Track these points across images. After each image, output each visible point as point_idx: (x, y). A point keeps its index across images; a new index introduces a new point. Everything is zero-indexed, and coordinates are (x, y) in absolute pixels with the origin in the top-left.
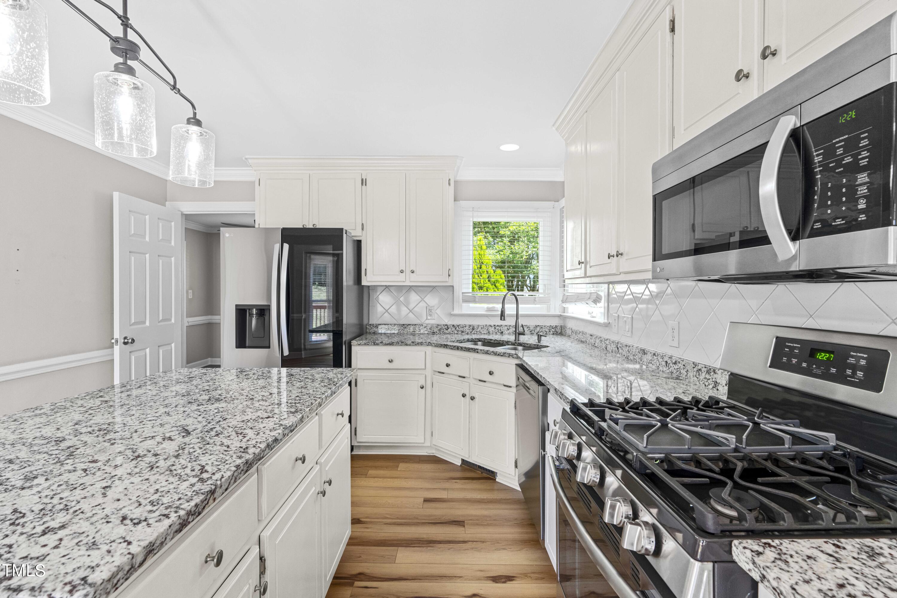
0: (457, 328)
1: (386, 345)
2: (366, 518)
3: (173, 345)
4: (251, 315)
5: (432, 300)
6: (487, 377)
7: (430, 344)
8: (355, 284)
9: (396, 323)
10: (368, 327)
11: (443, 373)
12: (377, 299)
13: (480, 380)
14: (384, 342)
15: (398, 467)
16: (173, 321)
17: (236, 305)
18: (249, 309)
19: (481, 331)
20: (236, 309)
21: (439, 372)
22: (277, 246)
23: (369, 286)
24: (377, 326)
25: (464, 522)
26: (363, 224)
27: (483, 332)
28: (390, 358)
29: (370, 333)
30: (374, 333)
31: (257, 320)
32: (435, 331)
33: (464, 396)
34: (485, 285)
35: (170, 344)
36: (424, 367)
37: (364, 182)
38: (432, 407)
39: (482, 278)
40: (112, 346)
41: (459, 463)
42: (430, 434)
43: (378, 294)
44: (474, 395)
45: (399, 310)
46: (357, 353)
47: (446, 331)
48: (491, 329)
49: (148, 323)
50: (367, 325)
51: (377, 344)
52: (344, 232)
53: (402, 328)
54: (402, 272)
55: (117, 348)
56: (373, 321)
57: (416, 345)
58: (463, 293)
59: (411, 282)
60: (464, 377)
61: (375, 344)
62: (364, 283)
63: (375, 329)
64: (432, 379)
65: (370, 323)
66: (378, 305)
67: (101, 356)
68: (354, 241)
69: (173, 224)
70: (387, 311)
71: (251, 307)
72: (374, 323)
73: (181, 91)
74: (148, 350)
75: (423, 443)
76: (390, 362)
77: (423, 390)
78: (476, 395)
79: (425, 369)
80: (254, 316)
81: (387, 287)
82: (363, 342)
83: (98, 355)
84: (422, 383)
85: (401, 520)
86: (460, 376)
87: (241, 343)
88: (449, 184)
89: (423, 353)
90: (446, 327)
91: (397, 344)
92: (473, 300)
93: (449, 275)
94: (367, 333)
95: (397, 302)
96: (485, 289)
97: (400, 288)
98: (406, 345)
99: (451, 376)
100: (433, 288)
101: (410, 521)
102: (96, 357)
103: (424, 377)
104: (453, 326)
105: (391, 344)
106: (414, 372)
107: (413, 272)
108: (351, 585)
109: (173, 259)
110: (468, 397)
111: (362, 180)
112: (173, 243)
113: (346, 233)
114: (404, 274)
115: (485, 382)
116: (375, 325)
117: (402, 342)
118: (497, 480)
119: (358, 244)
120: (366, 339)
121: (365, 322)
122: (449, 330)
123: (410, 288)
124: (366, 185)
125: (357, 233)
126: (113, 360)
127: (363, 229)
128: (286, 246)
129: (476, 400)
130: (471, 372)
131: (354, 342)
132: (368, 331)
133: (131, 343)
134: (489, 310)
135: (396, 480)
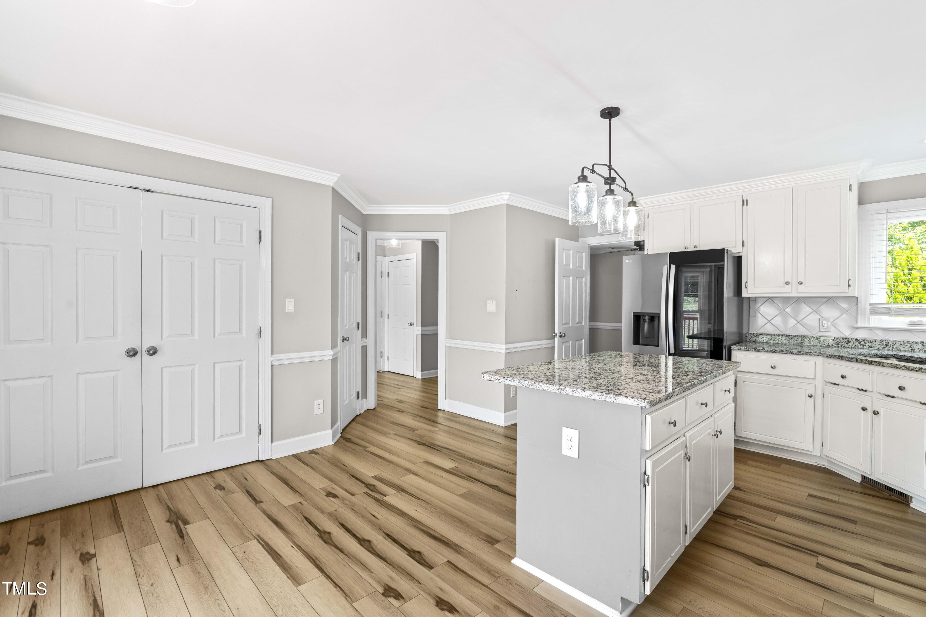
0: (863, 343)
1: (768, 352)
2: (746, 489)
3: (583, 341)
4: (644, 320)
5: (828, 312)
6: (898, 393)
7: (820, 355)
8: (734, 296)
9: (780, 333)
10: (748, 336)
11: (838, 385)
12: (758, 310)
13: (886, 395)
14: (766, 349)
15: (780, 466)
16: (583, 324)
17: (633, 313)
18: (643, 316)
19: (900, 347)
20: (634, 316)
21: (832, 383)
22: (666, 268)
23: (749, 298)
24: (758, 335)
25: (856, 521)
26: (743, 242)
27: (902, 349)
28: (773, 364)
29: (750, 342)
30: (755, 342)
31: (649, 324)
32: (830, 344)
33: (864, 409)
34: (917, 295)
35: (581, 340)
36: (813, 377)
37: (745, 203)
38: (823, 417)
39: (911, 286)
40: (553, 338)
41: (858, 480)
42: (820, 444)
43: (759, 305)
44: (877, 410)
45: (785, 322)
46: (737, 356)
47: (846, 345)
48: (915, 347)
49: (571, 325)
50: (746, 334)
51: (759, 351)
52: (725, 251)
53: (788, 338)
54: (787, 283)
55: (556, 339)
56: (753, 330)
57: (803, 354)
58: (870, 304)
59: (798, 293)
60: (865, 391)
61: (756, 350)
62: (744, 294)
63: (755, 338)
64: (823, 390)
65: (750, 332)
66: (759, 315)
67: (547, 344)
68: (734, 257)
69: (584, 254)
70: (769, 321)
71: (644, 315)
72: (755, 332)
73: (629, 190)
74: (570, 342)
75: (812, 452)
76: (772, 367)
77: (812, 399)
78: (881, 410)
79: (815, 378)
80: (647, 321)
81: (769, 298)
82: (743, 348)
83: (545, 343)
84: (812, 392)
85: (781, 500)
86: (859, 389)
87: (636, 341)
88: (850, 189)
89: (813, 363)
90: (846, 340)
91: (781, 352)
92: (888, 312)
93: (849, 286)
94: (746, 341)
95: (782, 313)
96: (916, 299)
97: (787, 300)
98: (792, 353)
99: (848, 389)
100: (830, 300)
101: (792, 503)
102: (544, 344)
103: (813, 386)
104: (857, 340)
105: (775, 351)
106: (801, 380)
107: (801, 284)
108: (736, 520)
109: (584, 279)
110: (870, 411)
111: (743, 201)
112: (584, 268)
113: (727, 252)
114: (790, 286)
115: (894, 397)
116: (755, 335)
117: (786, 351)
118: (911, 506)
119: (738, 260)
120: (746, 346)
121: (745, 331)
122: (851, 344)
123: (799, 300)
124: (747, 205)
125: (737, 249)
126: (554, 347)
127: (743, 246)
128: (673, 267)
129: (882, 415)
130: (875, 385)
131: (734, 347)
132: (748, 339)
133: (564, 337)
134: (912, 323)
135: (777, 474)
